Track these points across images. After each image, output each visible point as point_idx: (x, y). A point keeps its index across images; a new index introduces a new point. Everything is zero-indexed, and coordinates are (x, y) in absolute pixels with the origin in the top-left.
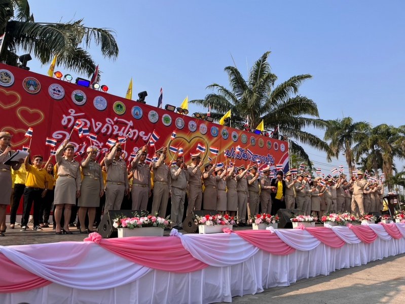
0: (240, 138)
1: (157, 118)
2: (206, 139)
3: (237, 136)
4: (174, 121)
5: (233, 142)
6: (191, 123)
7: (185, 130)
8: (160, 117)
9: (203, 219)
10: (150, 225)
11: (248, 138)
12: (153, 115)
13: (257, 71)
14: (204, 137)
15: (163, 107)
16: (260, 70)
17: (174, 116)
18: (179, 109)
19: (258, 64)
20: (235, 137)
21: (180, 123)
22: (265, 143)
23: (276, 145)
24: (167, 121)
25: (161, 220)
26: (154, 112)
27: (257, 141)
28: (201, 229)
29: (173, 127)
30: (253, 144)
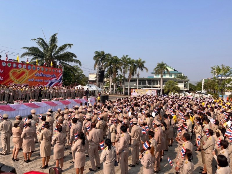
0: (40, 69)
1: (5, 64)
2: (26, 70)
3: (39, 68)
4: (12, 65)
5: (37, 71)
6: (19, 65)
7: (17, 67)
8: (7, 64)
9: (15, 101)
10: (3, 103)
11: (44, 69)
12: (4, 64)
13: (52, 39)
14: (25, 70)
15: (8, 60)
16: (53, 39)
17: (12, 63)
18: (14, 60)
19: (53, 37)
20: (38, 69)
21: (15, 65)
22: (52, 70)
23: (57, 71)
24: (9, 65)
25: (5, 102)
26: (4, 62)
27: (48, 69)
28: (15, 103)
29: (12, 67)
30: (46, 70)
